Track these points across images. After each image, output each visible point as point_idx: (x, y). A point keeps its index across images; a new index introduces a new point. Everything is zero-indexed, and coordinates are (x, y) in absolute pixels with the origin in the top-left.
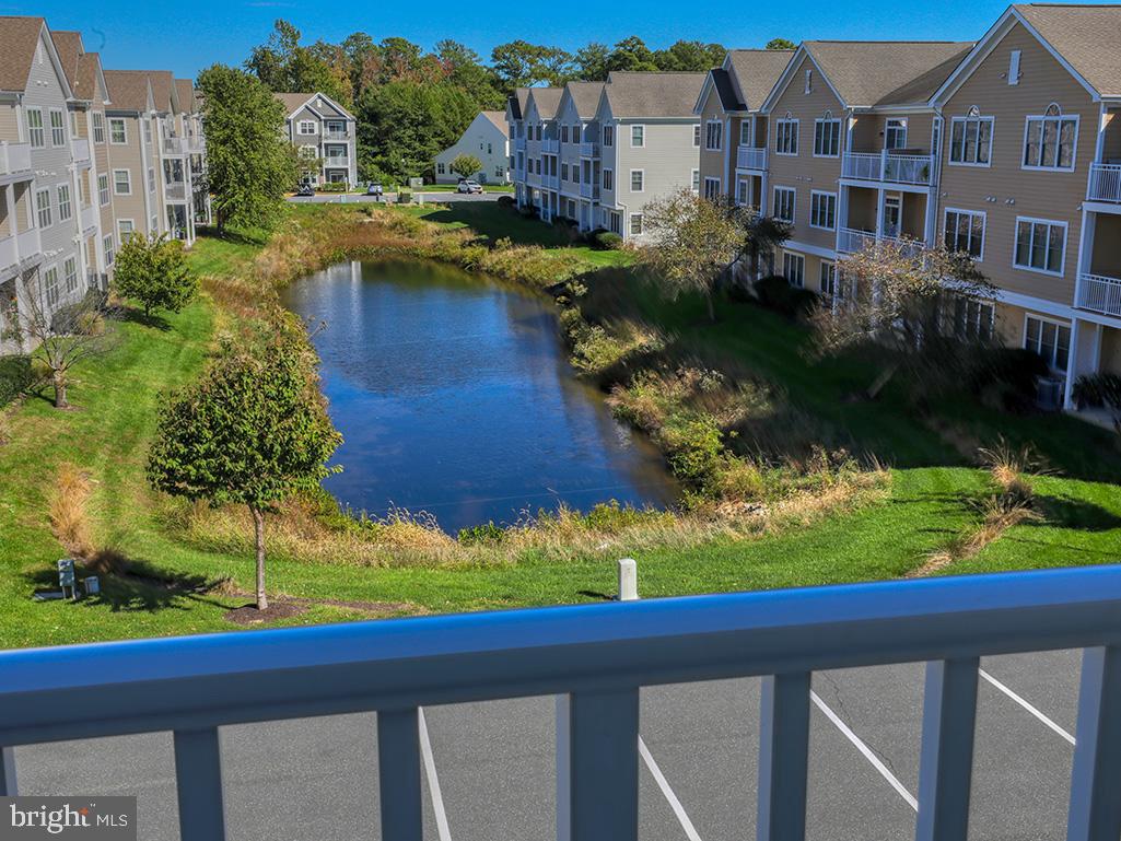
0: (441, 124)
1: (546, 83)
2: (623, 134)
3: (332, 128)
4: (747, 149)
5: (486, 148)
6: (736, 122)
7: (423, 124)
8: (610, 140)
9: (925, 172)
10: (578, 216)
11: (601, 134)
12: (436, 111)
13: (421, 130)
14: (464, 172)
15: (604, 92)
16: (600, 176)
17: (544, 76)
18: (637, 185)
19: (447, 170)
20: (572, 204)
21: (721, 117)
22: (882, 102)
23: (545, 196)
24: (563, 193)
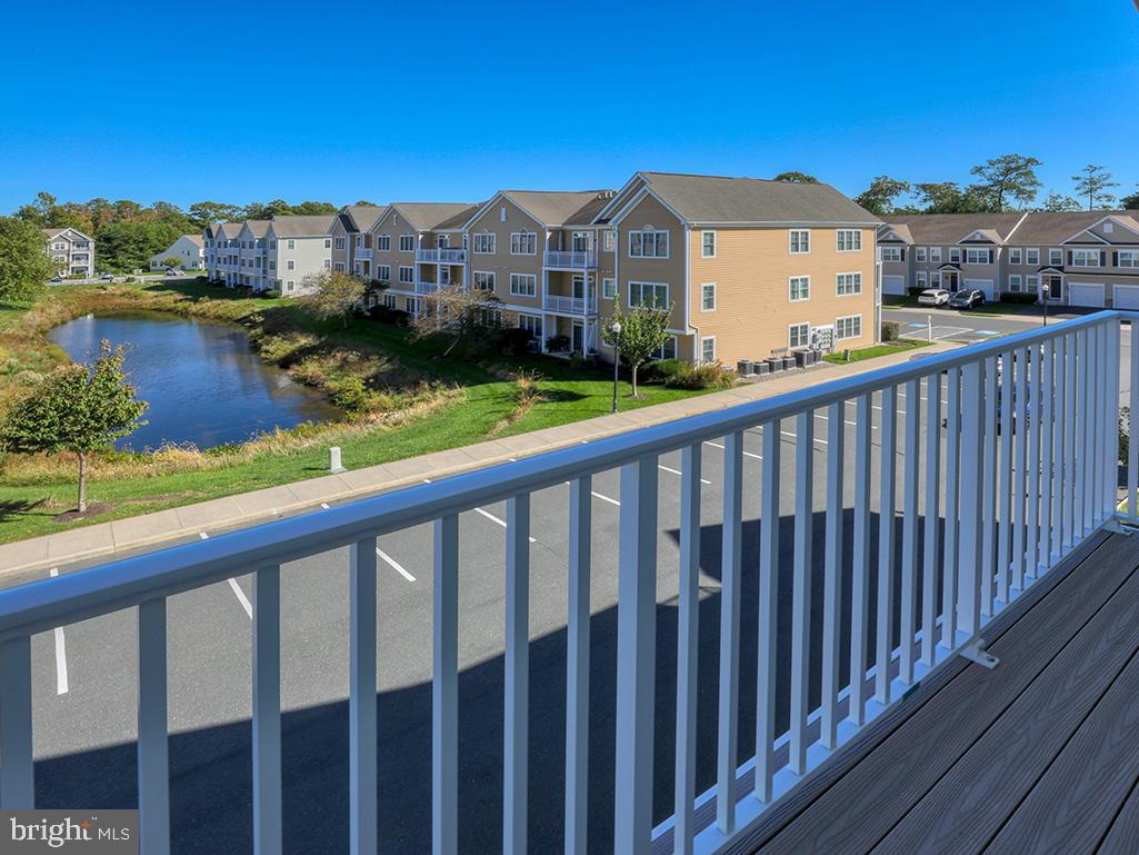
0: (155, 242)
1: (225, 221)
2: (282, 245)
3: (78, 246)
4: (360, 249)
5: (186, 253)
6: (353, 238)
7: (143, 242)
8: (274, 246)
9: (462, 257)
10: (252, 283)
11: (268, 245)
12: (152, 235)
13: (141, 245)
14: (171, 265)
15: (271, 226)
16: (267, 263)
17: (224, 218)
18: (291, 267)
19: (158, 264)
20: (248, 278)
21: (345, 236)
22: (436, 228)
23: (229, 275)
24: (242, 273)
